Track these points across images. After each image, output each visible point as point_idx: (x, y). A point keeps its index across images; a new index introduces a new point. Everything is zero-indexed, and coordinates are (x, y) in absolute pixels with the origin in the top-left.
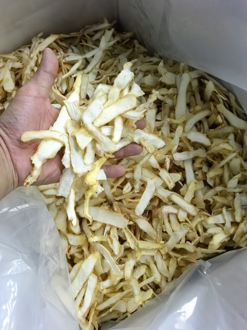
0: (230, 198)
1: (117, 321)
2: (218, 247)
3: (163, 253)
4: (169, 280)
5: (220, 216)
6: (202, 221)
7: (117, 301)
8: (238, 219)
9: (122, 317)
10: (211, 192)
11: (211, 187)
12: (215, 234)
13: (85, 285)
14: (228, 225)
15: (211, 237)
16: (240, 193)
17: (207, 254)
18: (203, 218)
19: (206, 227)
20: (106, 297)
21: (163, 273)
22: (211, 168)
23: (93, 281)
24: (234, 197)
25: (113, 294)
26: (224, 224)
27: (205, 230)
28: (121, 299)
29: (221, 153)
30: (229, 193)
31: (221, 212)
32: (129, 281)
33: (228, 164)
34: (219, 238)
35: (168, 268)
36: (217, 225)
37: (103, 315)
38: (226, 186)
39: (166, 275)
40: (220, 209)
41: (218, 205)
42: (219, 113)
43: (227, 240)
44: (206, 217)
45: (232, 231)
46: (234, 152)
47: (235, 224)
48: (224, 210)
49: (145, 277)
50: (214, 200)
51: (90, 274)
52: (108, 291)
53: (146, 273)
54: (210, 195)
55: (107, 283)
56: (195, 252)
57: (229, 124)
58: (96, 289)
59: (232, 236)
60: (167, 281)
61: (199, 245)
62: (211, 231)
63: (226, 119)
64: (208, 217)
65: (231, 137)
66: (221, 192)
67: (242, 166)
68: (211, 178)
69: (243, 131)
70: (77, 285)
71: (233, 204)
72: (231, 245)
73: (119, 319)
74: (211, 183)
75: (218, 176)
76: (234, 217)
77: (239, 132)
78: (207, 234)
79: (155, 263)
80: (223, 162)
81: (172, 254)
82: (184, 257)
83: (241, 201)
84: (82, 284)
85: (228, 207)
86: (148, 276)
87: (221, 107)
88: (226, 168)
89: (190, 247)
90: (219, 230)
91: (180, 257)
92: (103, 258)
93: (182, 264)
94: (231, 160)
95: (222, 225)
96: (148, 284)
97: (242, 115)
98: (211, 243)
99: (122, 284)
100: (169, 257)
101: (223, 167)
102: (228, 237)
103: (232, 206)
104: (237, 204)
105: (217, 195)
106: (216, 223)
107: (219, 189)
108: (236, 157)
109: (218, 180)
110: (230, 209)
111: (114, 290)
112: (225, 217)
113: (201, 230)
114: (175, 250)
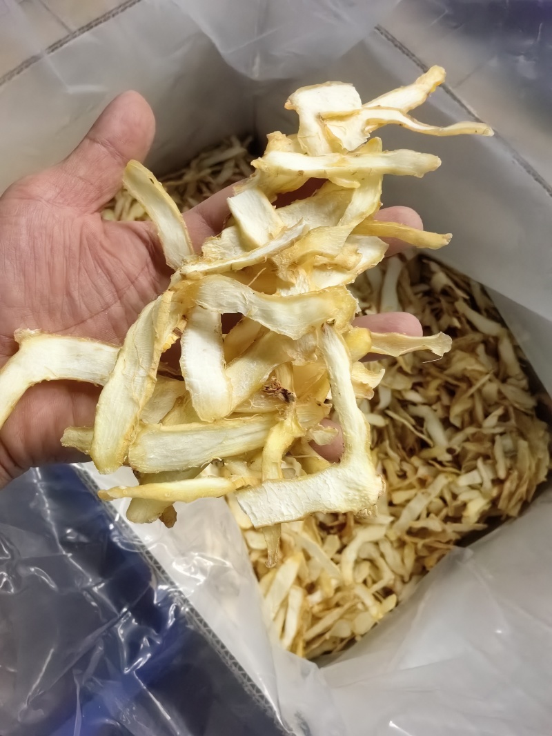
0: (488, 445)
1: (333, 654)
2: (476, 519)
3: (393, 538)
4: (407, 579)
5: (474, 473)
6: (450, 483)
7: (335, 622)
8: (502, 474)
9: (340, 646)
10: (460, 437)
11: (457, 430)
12: (471, 500)
13: (285, 604)
14: (488, 484)
15: (464, 505)
16: (502, 434)
17: (459, 533)
18: (450, 479)
19: (456, 491)
20: (316, 619)
21: (395, 570)
22: (454, 400)
23: (297, 597)
24: (493, 442)
25: (327, 612)
26: (481, 484)
27: (455, 497)
28: (341, 617)
29: (468, 375)
30: (485, 435)
31: (475, 468)
32: (351, 588)
33: (479, 391)
34: (476, 507)
35: (403, 561)
36: (472, 487)
37: (314, 646)
38: (480, 426)
39: (401, 571)
40: (473, 463)
41: (470, 456)
42: (455, 313)
43: (487, 508)
44: (454, 476)
45: (495, 492)
46: (487, 373)
47: (498, 482)
48: (480, 463)
49: (369, 581)
50: (463, 449)
51: (291, 587)
52: (321, 607)
53: (370, 576)
54: (457, 442)
55: (316, 597)
56: (444, 531)
57: (474, 328)
58: (302, 607)
59: (494, 502)
60: (404, 582)
61: (447, 519)
62: (463, 498)
63: (469, 323)
64: (458, 475)
65: (481, 349)
66: (473, 435)
67: (500, 392)
68: (457, 416)
69: (497, 339)
70: (271, 605)
71: (493, 453)
72: (494, 514)
73: (335, 650)
74: (457, 422)
75: (466, 411)
76: (495, 471)
77: (491, 340)
78: (458, 502)
79: (382, 556)
80: (473, 390)
81: (407, 538)
82: (427, 541)
83: (504, 447)
84: (278, 603)
85: (486, 457)
86: (375, 578)
87: (462, 307)
88: (477, 398)
89: (435, 524)
90: (475, 494)
91: (421, 543)
92: (308, 558)
93: (424, 553)
94: (484, 385)
95: (479, 486)
96: (377, 592)
97: (494, 313)
98: (465, 514)
99: (339, 595)
100: (401, 544)
101: (472, 396)
102: (488, 503)
103: (491, 456)
104: (498, 453)
105: (467, 440)
106: (471, 483)
107: (470, 430)
108: (490, 380)
109: (467, 418)
110: (490, 461)
111: (328, 605)
112: (482, 474)
113: (448, 497)
114: (410, 532)
